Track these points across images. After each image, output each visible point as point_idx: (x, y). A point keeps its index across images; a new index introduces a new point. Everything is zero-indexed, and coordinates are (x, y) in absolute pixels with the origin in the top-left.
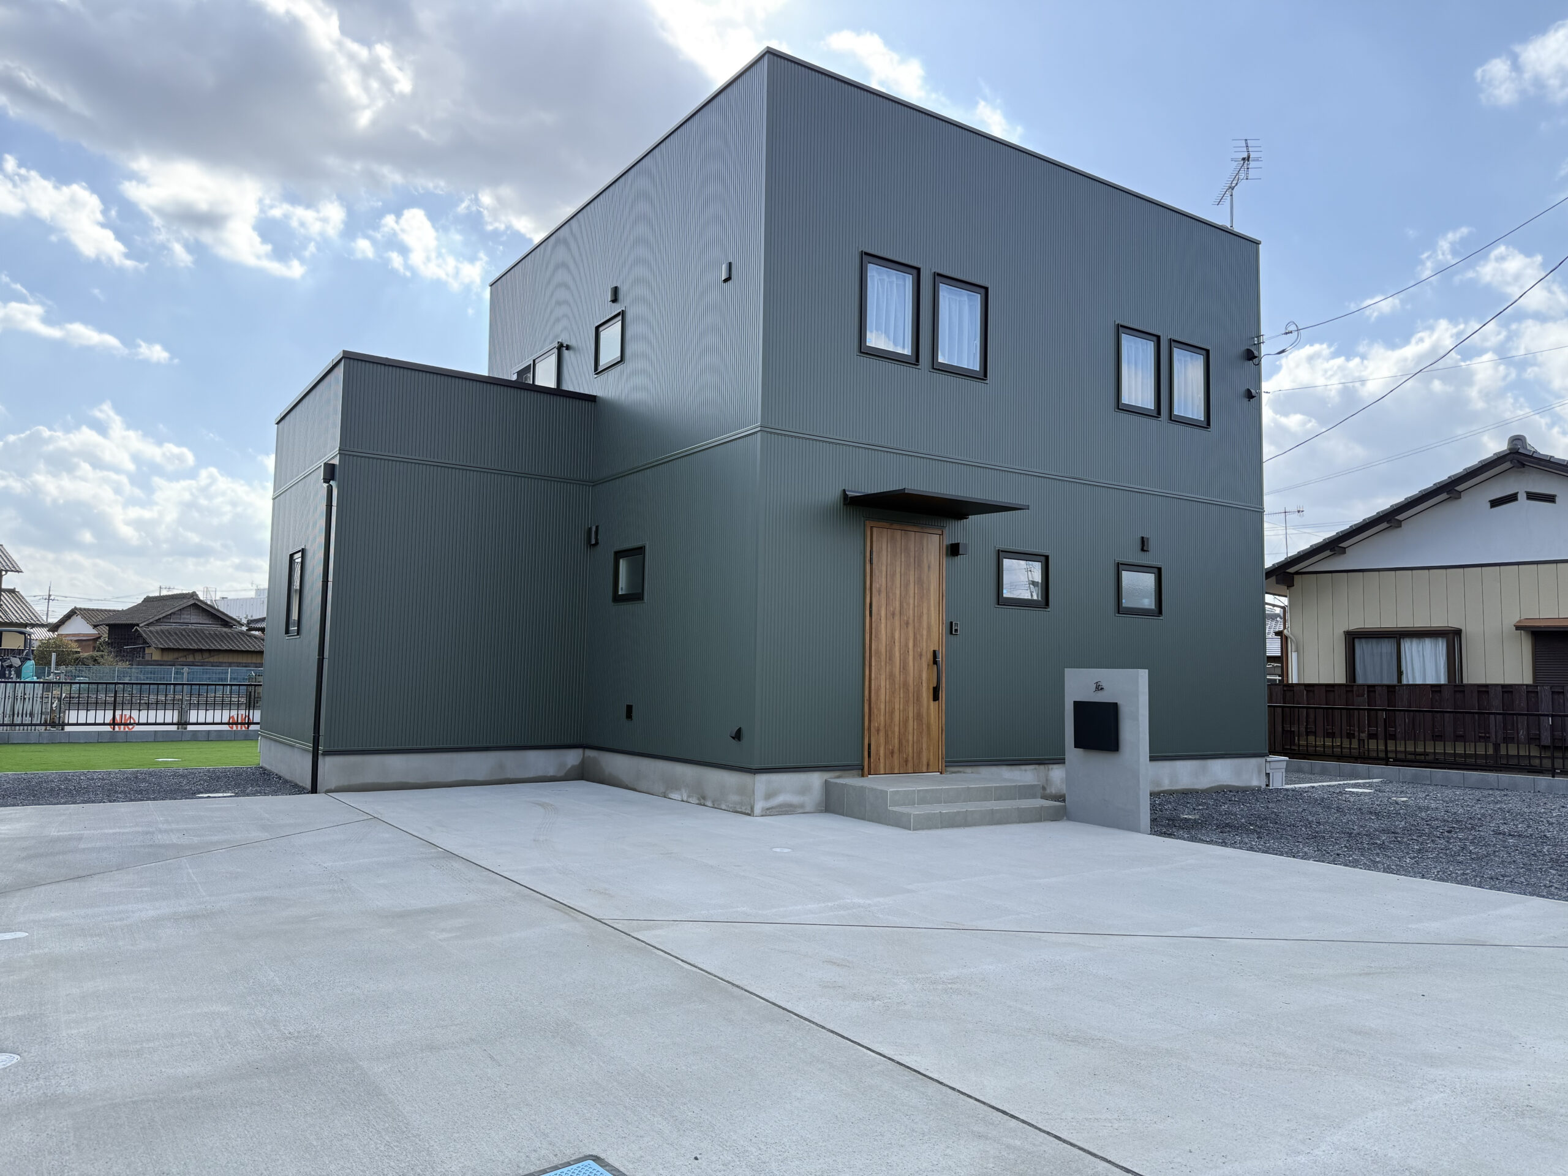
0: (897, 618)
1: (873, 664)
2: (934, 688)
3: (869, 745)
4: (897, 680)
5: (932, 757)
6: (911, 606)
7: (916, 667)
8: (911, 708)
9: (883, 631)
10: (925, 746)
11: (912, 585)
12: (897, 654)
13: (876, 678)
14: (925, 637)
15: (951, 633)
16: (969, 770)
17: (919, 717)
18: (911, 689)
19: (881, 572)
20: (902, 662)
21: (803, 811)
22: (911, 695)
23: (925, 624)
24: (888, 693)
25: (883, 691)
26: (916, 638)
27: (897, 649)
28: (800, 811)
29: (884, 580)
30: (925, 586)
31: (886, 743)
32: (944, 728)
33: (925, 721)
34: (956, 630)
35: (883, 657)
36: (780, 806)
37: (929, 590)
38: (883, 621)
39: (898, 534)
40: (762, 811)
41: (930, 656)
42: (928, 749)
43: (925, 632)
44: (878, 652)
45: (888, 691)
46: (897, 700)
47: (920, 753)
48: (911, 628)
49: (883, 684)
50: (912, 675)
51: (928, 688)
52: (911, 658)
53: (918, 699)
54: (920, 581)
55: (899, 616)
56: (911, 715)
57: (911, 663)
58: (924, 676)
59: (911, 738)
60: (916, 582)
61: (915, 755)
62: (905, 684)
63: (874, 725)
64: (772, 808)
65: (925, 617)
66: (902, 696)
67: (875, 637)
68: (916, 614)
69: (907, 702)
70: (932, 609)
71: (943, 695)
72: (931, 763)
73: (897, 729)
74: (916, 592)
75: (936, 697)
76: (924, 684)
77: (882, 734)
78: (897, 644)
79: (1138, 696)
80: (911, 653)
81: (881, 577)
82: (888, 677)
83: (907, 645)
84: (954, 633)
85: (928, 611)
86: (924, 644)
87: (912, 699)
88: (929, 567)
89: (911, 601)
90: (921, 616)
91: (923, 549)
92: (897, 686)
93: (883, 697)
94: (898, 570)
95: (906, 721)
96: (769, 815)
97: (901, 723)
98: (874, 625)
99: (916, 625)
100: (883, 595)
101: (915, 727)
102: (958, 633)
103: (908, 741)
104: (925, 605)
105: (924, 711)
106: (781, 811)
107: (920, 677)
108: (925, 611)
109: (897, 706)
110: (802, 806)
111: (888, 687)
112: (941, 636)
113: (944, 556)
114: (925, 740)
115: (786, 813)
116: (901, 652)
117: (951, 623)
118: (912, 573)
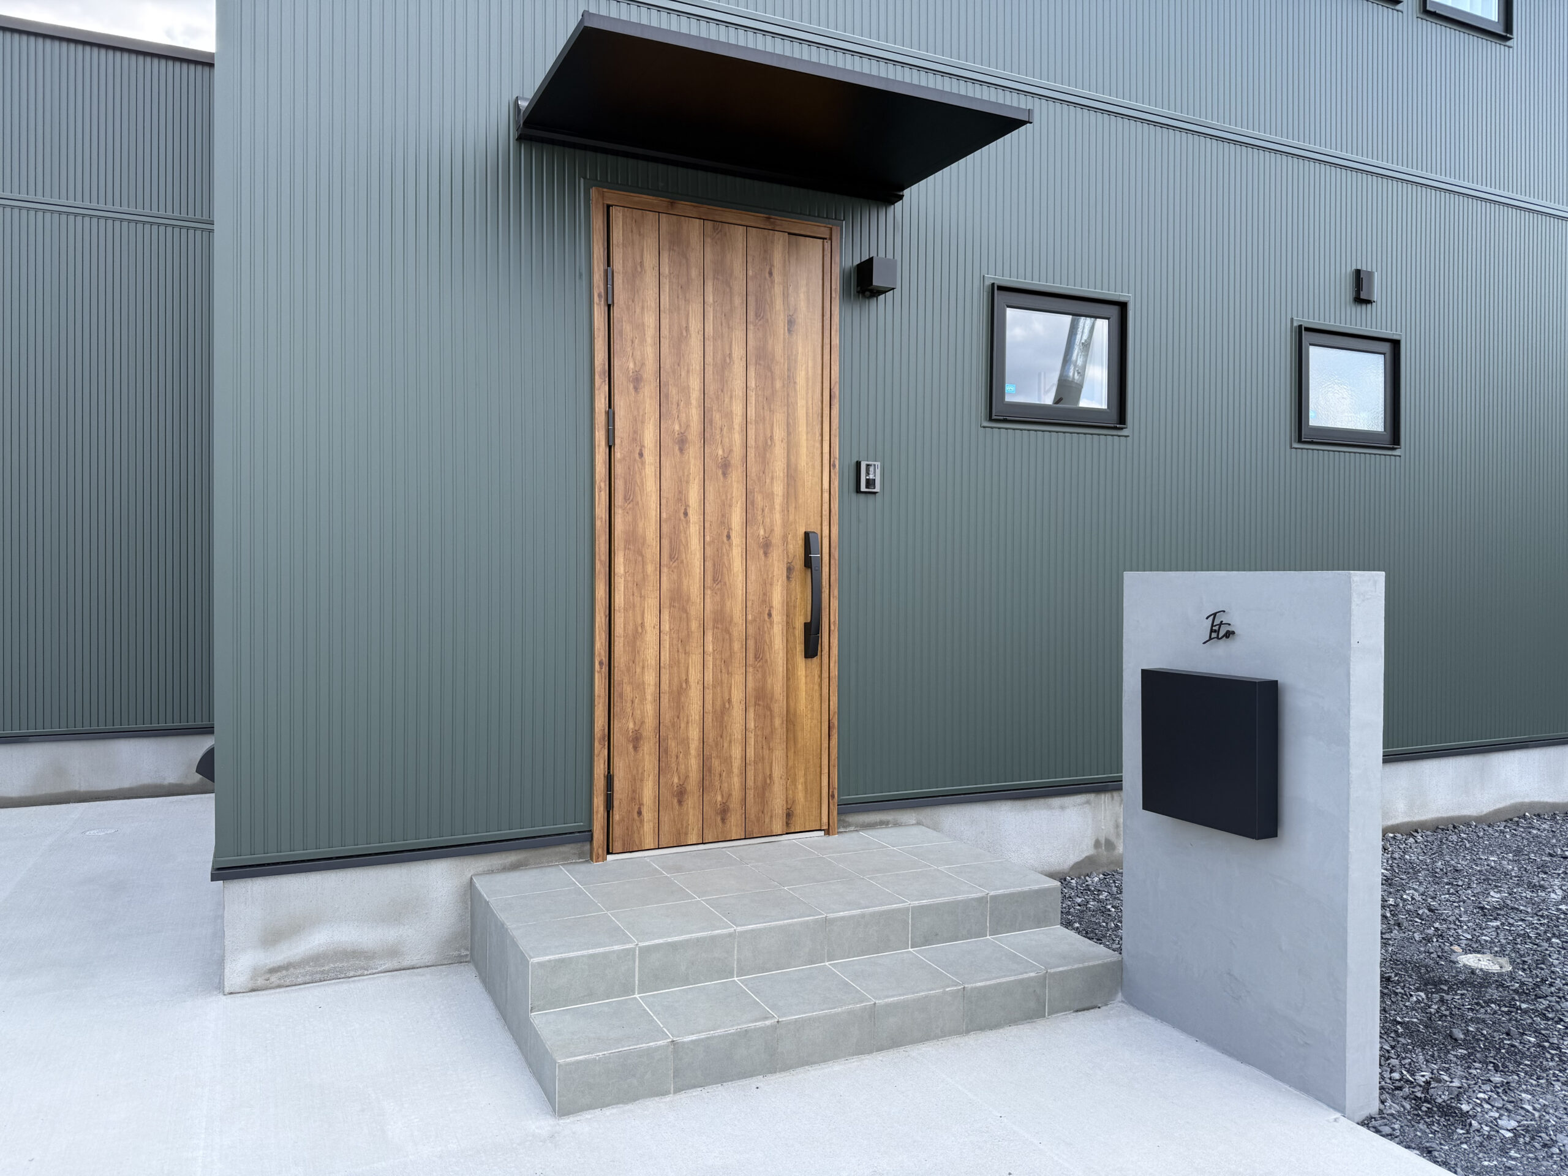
0: (693, 451)
1: (620, 568)
2: (806, 624)
3: (609, 779)
4: (695, 610)
5: (800, 796)
6: (738, 420)
7: (752, 577)
8: (738, 678)
9: (651, 485)
10: (778, 771)
11: (738, 367)
12: (695, 544)
13: (630, 606)
14: (778, 501)
15: (858, 490)
16: (909, 817)
17: (761, 698)
18: (738, 631)
19: (640, 327)
20: (709, 564)
21: (396, 965)
22: (737, 646)
23: (779, 466)
24: (666, 644)
25: (651, 636)
26: (753, 503)
27: (694, 530)
28: (388, 965)
29: (650, 352)
30: (777, 370)
31: (661, 771)
32: (835, 721)
33: (779, 707)
34: (870, 483)
35: (651, 551)
36: (316, 959)
37: (790, 380)
38: (650, 458)
39: (693, 229)
40: (254, 978)
41: (796, 547)
42: (790, 776)
43: (779, 489)
44: (634, 539)
45: (666, 639)
46: (695, 659)
47: (764, 788)
48: (736, 475)
49: (650, 619)
50: (739, 592)
51: (789, 625)
52: (737, 552)
53: (759, 654)
54: (761, 359)
55: (698, 444)
56: (737, 695)
57: (737, 565)
58: (777, 597)
59: (736, 752)
60: (752, 360)
61: (751, 794)
62: (721, 620)
63: (624, 726)
64: (287, 967)
65: (779, 450)
66: (710, 648)
67: (626, 499)
68: (751, 442)
69: (727, 663)
70: (802, 428)
71: (831, 641)
72: (799, 810)
73: (694, 734)
74: (752, 384)
75: (811, 649)
76: (778, 617)
77: (648, 748)
78: (694, 517)
79: (1345, 662)
80: (737, 540)
81: (643, 340)
82: (666, 602)
83: (724, 521)
84: (863, 488)
85: (789, 434)
86: (778, 517)
87: (739, 655)
88: (791, 323)
89: (737, 409)
90: (765, 448)
91: (771, 274)
92: (694, 625)
93: (650, 653)
94: (695, 325)
95: (722, 713)
96: (279, 986)
97: (709, 718)
98: (619, 469)
99: (753, 470)
100: (649, 390)
101: (751, 725)
102: (877, 489)
103: (727, 761)
104: (779, 417)
105: (777, 685)
106: (323, 972)
107: (765, 599)
108: (779, 434)
109: (694, 676)
110: (393, 952)
111: (666, 627)
112: (826, 495)
113: (836, 296)
114: (779, 754)
115: (339, 975)
116: (708, 539)
117: (858, 465)
118: (738, 334)
